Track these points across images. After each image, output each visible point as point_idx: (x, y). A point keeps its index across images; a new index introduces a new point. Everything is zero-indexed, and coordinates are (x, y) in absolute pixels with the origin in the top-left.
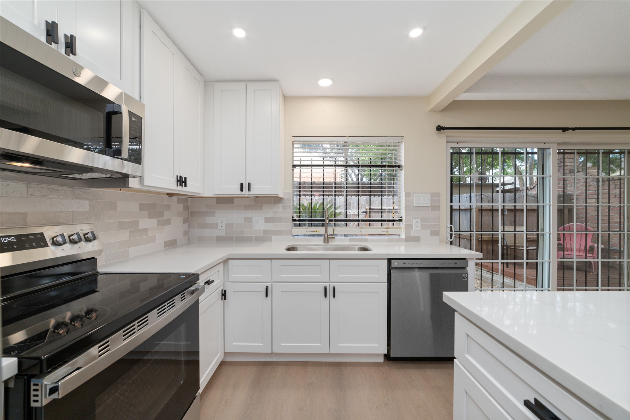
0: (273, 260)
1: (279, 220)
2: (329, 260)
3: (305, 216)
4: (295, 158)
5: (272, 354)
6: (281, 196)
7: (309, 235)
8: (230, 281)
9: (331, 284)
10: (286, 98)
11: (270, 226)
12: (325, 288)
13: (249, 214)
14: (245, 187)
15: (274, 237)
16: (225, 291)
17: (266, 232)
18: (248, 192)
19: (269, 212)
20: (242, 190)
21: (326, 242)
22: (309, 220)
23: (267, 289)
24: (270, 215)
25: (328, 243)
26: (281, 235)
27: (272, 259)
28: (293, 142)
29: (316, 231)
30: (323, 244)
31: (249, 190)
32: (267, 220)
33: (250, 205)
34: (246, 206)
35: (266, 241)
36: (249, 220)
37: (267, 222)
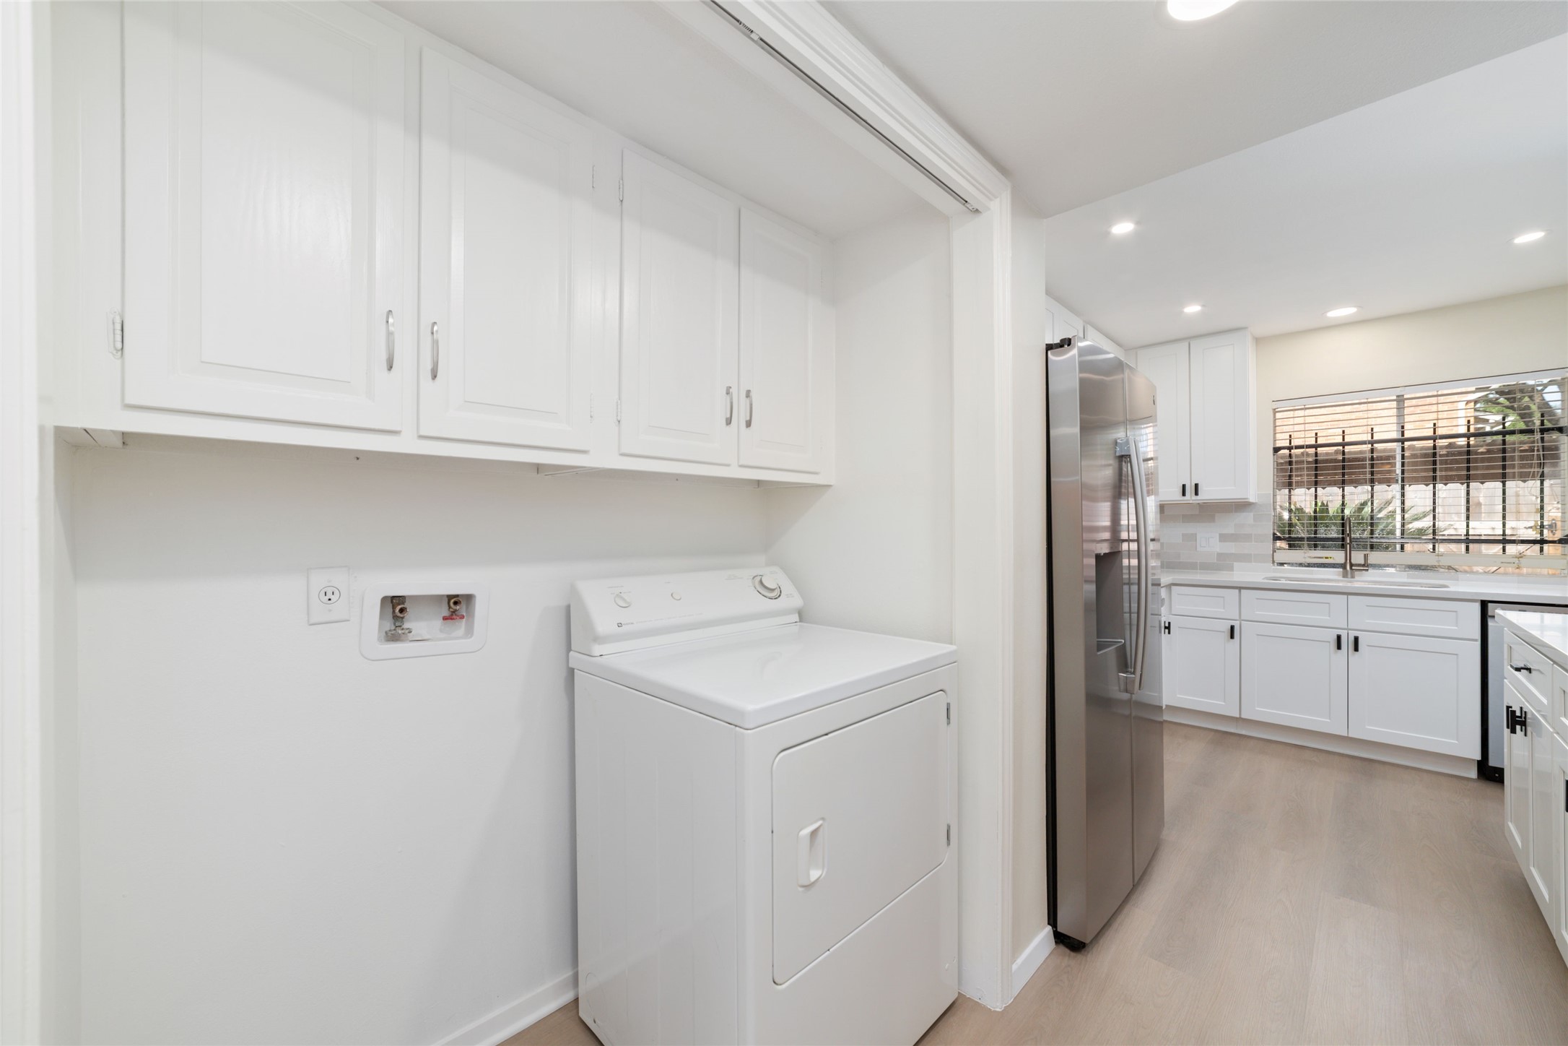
0: (1243, 591)
1: (1247, 538)
2: (1346, 596)
3: (1301, 532)
4: (1278, 436)
5: (1239, 720)
6: (1252, 500)
7: (1309, 565)
8: (1173, 613)
9: (1350, 631)
10: (1258, 341)
11: (1230, 548)
12: (1339, 638)
13: (1190, 528)
14: (1190, 490)
15: (1236, 564)
16: (1169, 623)
17: (1220, 555)
18: (1194, 497)
19: (1230, 524)
20: (1184, 494)
21: (1349, 576)
22: (1309, 539)
23: (1232, 628)
24: (1230, 530)
25: (1353, 577)
26: (1251, 562)
27: (1240, 588)
28: (1275, 412)
29: (1326, 558)
30: (1341, 578)
31: (1196, 493)
32: (1223, 538)
33: (1192, 515)
34: (1184, 516)
35: (1220, 570)
36: (1193, 537)
37: (1224, 541)
